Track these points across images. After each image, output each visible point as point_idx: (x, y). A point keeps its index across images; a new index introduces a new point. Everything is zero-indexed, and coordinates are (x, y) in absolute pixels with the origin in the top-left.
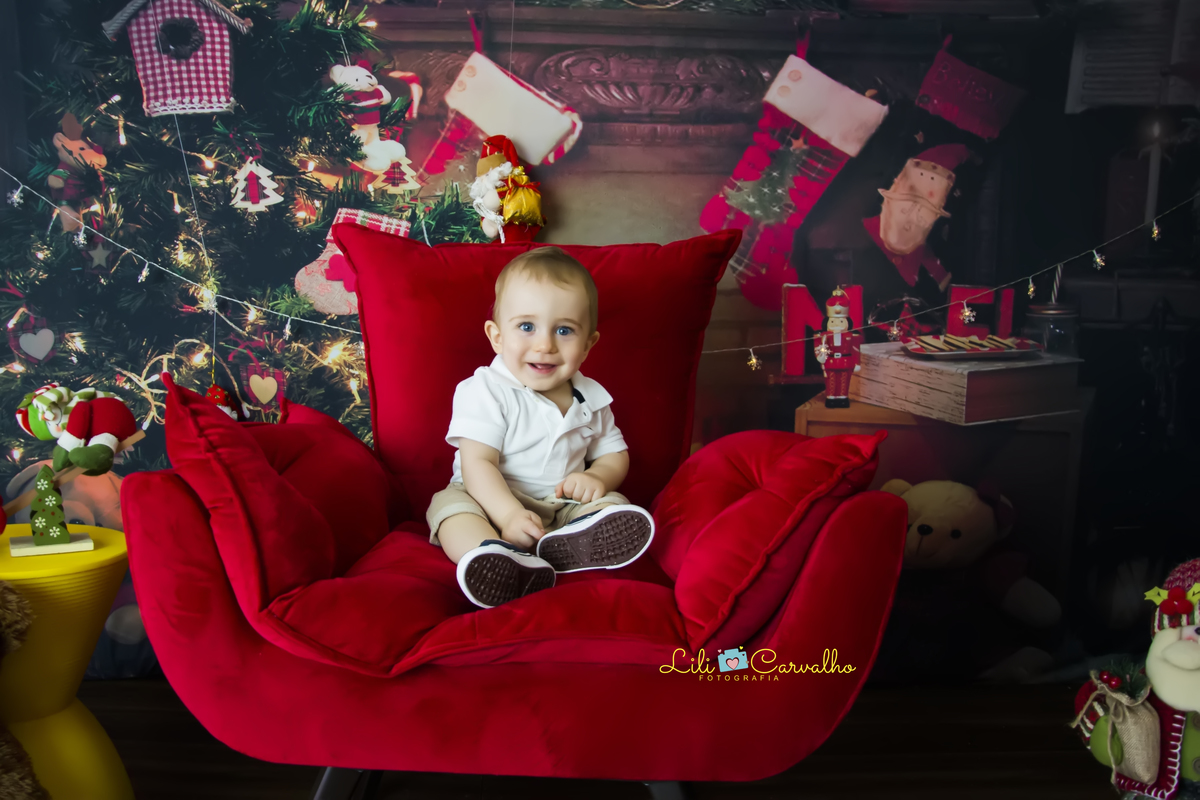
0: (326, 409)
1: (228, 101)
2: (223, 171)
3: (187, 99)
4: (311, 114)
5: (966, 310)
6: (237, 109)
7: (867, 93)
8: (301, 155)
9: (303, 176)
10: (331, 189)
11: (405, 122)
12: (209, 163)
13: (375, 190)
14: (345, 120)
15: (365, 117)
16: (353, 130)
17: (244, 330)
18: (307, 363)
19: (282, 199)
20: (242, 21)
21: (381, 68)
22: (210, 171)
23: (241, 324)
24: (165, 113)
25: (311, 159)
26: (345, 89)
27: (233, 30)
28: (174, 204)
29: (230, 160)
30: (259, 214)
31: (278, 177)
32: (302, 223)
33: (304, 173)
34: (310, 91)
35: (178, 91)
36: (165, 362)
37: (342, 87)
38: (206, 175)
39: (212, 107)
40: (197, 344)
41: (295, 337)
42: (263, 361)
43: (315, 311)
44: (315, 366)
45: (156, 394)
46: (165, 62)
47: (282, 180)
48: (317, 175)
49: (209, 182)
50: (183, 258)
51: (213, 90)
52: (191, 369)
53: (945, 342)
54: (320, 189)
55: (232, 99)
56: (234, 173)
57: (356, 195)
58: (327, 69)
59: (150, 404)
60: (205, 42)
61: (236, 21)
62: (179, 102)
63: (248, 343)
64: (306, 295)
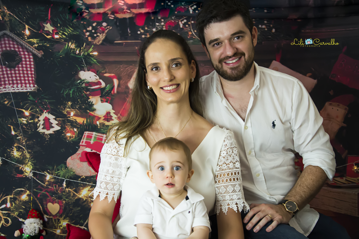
0: (81, 216)
1: (34, 87)
2: (33, 116)
3: (15, 86)
4: (71, 92)
5: (355, 167)
6: (38, 90)
7: (307, 75)
8: (67, 109)
9: (69, 118)
10: (81, 123)
11: (111, 95)
12: (27, 113)
13: (100, 124)
14: (86, 94)
15: (94, 93)
16: (89, 98)
17: (45, 184)
18: (72, 197)
19: (59, 128)
20: (39, 52)
21: (100, 72)
22: (27, 117)
23: (43, 181)
24: (5, 92)
25: (72, 111)
26: (85, 81)
27: (35, 56)
28: (11, 131)
29: (36, 112)
30: (50, 134)
31: (58, 119)
32: (69, 138)
33: (69, 117)
34: (70, 82)
35: (11, 82)
36: (9, 199)
37: (84, 80)
38: (26, 118)
39: (27, 89)
40: (23, 191)
41: (67, 187)
42: (53, 196)
43: (75, 175)
44: (76, 198)
45: (4, 213)
46: (4, 69)
47: (60, 120)
48: (75, 118)
49: (27, 121)
50: (16, 154)
51: (27, 82)
52: (21, 201)
53: (346, 180)
54: (76, 124)
55: (36, 86)
56: (38, 117)
57: (92, 126)
58: (77, 73)
59: (1, 218)
60: (22, 61)
61: (36, 52)
62: (12, 87)
63: (46, 189)
64: (71, 168)
